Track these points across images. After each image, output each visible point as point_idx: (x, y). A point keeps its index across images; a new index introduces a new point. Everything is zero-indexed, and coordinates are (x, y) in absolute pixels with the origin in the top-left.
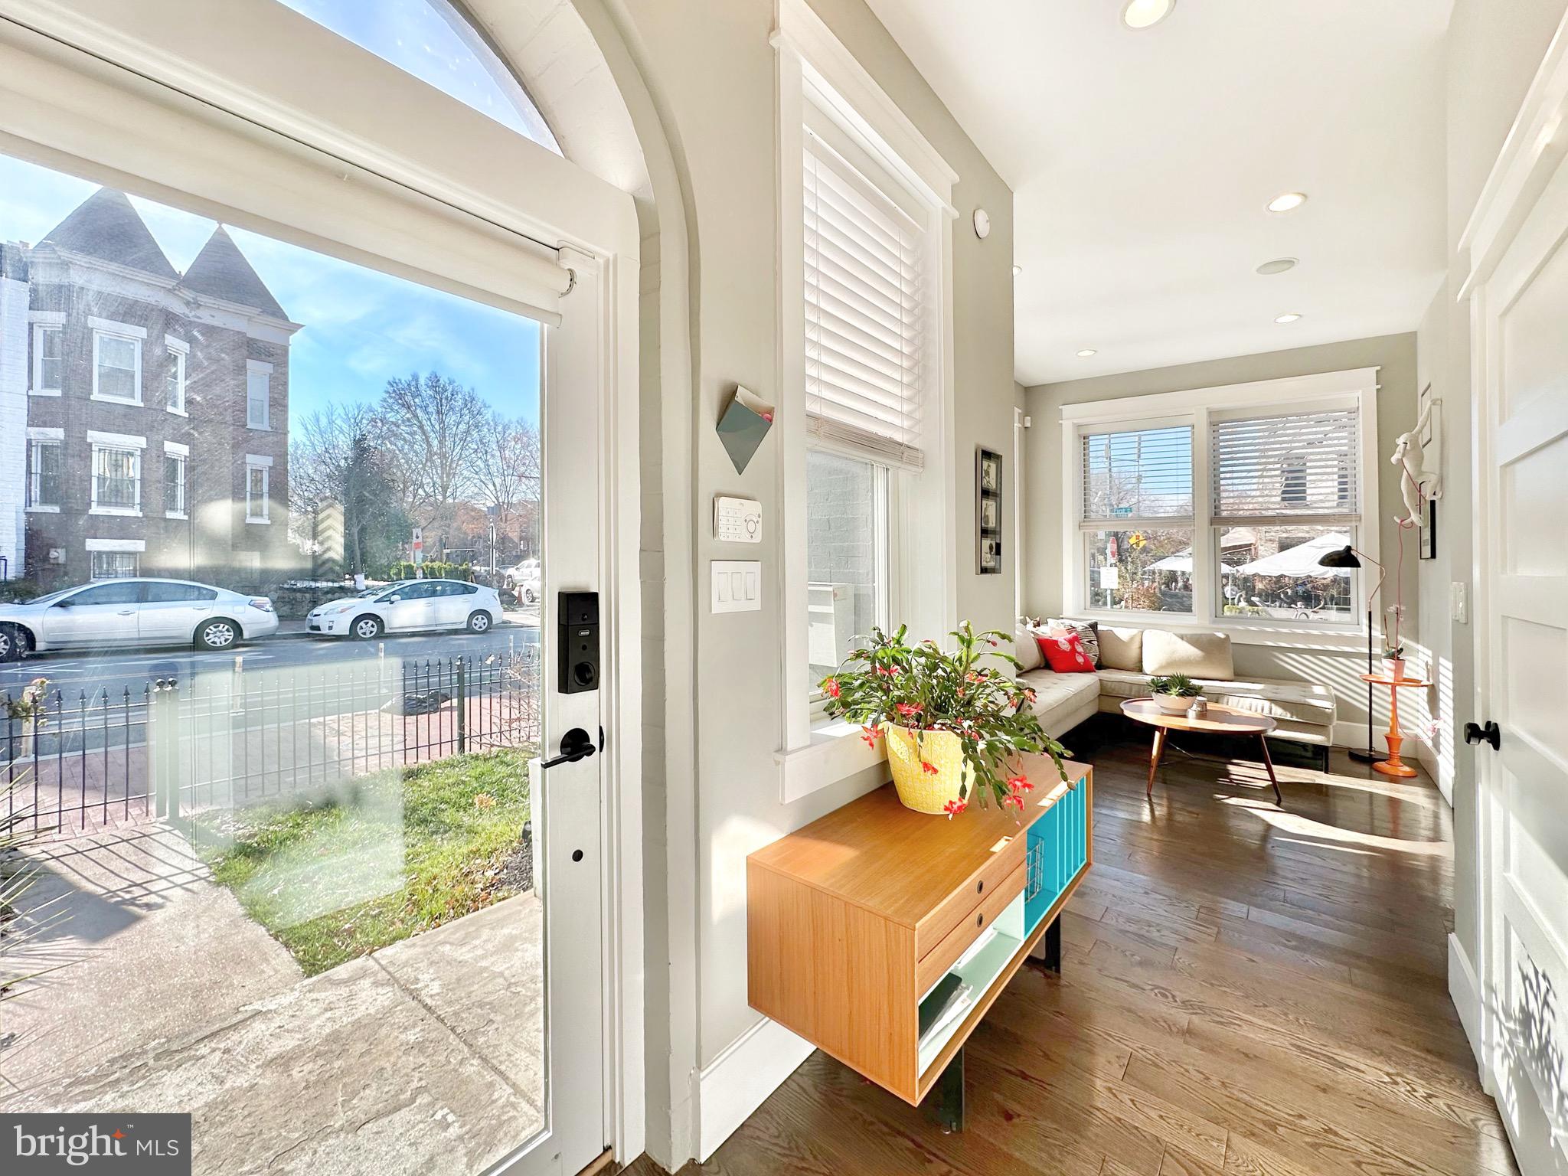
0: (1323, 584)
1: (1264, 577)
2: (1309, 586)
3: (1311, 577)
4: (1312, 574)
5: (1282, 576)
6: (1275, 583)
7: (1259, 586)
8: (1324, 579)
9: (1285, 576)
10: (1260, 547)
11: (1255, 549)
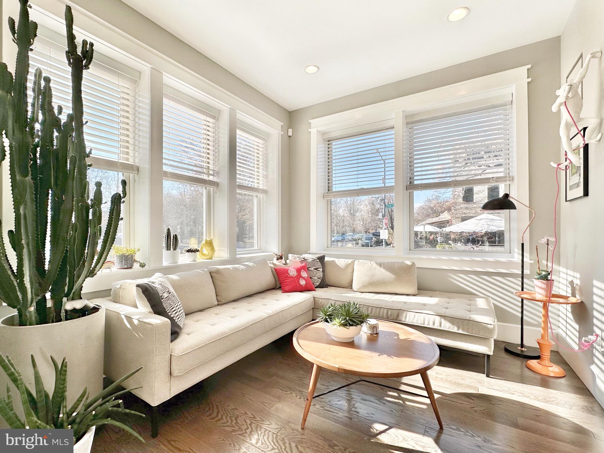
0: (481, 235)
1: (455, 233)
2: (474, 236)
3: (475, 232)
4: (475, 231)
5: (462, 232)
6: (460, 235)
7: (452, 236)
8: (481, 233)
9: (464, 232)
10: (453, 221)
11: (451, 221)
